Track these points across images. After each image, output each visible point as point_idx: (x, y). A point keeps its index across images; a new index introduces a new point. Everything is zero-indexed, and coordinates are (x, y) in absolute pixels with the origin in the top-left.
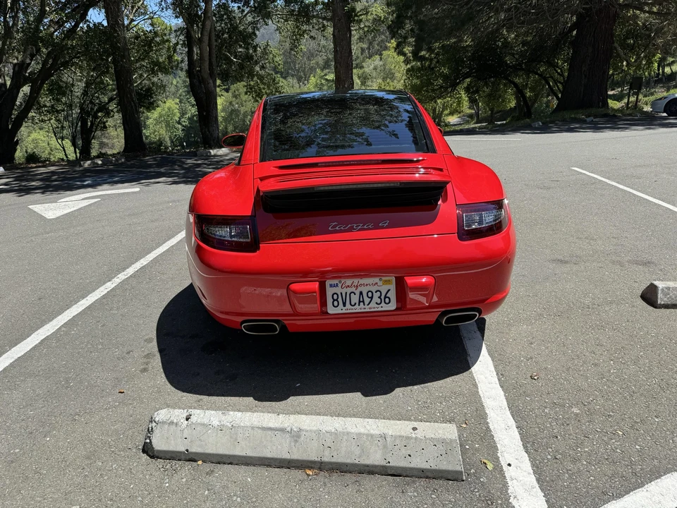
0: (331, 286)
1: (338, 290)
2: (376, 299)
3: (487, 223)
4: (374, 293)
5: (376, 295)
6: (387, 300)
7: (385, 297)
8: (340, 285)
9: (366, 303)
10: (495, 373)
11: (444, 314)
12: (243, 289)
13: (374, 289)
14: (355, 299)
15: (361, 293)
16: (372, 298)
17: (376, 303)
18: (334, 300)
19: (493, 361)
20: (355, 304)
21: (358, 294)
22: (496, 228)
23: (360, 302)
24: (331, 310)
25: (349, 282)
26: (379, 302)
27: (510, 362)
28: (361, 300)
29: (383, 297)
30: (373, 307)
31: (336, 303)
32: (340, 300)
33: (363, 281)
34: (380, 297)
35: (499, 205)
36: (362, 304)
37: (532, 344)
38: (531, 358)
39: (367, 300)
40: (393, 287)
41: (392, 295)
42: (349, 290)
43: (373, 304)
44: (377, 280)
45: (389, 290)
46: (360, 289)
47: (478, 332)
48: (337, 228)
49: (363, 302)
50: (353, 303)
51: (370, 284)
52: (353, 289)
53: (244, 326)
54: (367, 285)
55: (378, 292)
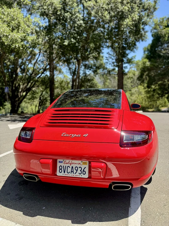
0: (59, 162)
1: (62, 164)
2: (79, 171)
3: (136, 140)
4: (78, 168)
5: (79, 169)
6: (84, 173)
7: (83, 171)
8: (63, 162)
9: (75, 172)
10: (140, 220)
11: (114, 183)
13: (78, 166)
14: (69, 170)
15: (72, 167)
16: (77, 170)
17: (79, 173)
18: (60, 169)
19: (142, 212)
20: (69, 172)
21: (71, 167)
23: (71, 172)
24: (58, 174)
25: (67, 161)
26: (80, 173)
27: (150, 215)
28: (72, 171)
29: (82, 171)
30: (77, 175)
31: (61, 171)
32: (63, 169)
33: (74, 161)
34: (81, 171)
36: (72, 173)
37: (165, 205)
38: (163, 214)
39: (75, 171)
40: (87, 166)
41: (87, 170)
42: (67, 165)
43: (77, 174)
44: (80, 162)
45: (85, 168)
46: (72, 165)
48: (65, 135)
49: (73, 172)
50: (68, 172)
51: (77, 163)
52: (69, 165)
53: (24, 176)
54: (75, 164)
55: (80, 168)
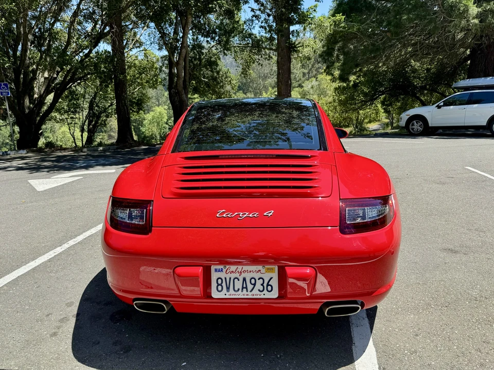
0: (216, 270)
1: (222, 275)
2: (259, 286)
3: (370, 218)
4: (257, 280)
5: (259, 282)
6: (269, 288)
7: (268, 285)
8: (224, 270)
9: (249, 289)
10: (377, 366)
11: (327, 304)
12: (142, 269)
13: (257, 276)
14: (239, 284)
15: (244, 279)
16: (254, 285)
17: (259, 290)
18: (218, 285)
19: (377, 352)
20: (239, 289)
21: (241, 280)
22: (380, 223)
23: (243, 288)
24: (215, 294)
25: (233, 268)
26: (261, 289)
27: (393, 355)
28: (244, 286)
29: (265, 285)
30: (256, 294)
31: (220, 288)
32: (224, 284)
33: (246, 268)
34: (262, 285)
35: (385, 200)
36: (245, 290)
37: (417, 335)
38: (415, 352)
39: (250, 287)
40: (275, 276)
41: (275, 283)
42: (233, 276)
43: (255, 291)
44: (260, 267)
45: (272, 278)
46: (243, 275)
47: (367, 319)
48: (224, 216)
49: (246, 288)
50: (236, 289)
52: (237, 275)
53: (136, 304)
54: (250, 272)
55: (261, 280)
